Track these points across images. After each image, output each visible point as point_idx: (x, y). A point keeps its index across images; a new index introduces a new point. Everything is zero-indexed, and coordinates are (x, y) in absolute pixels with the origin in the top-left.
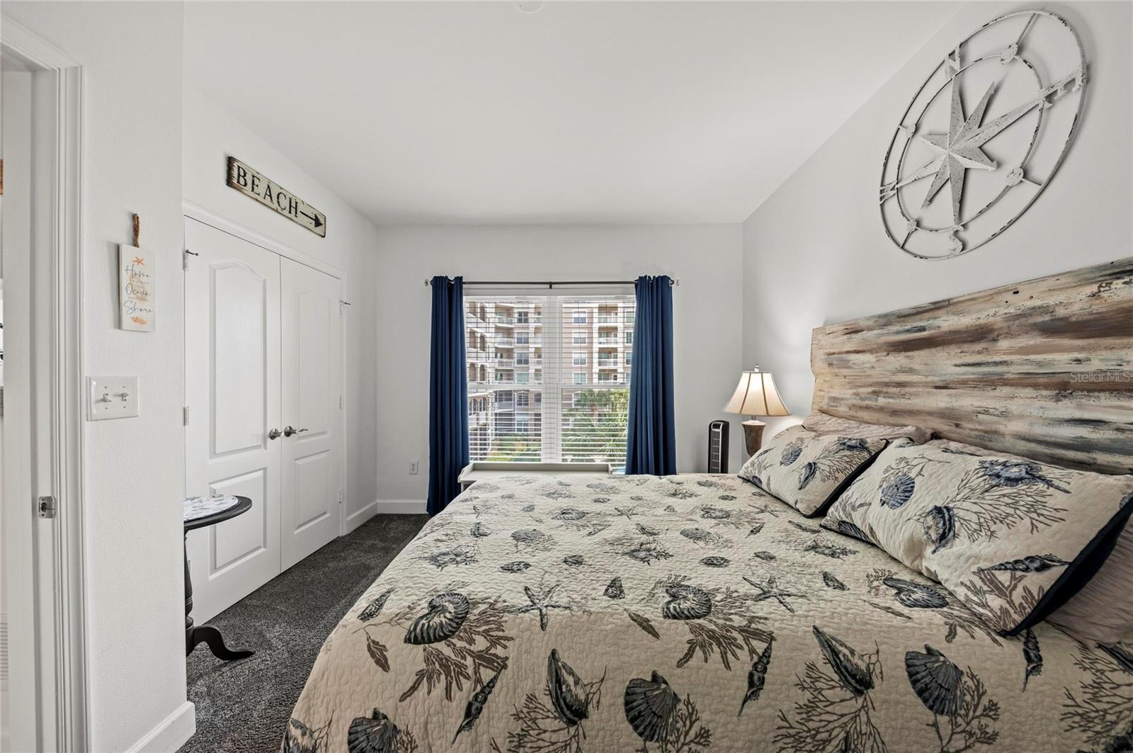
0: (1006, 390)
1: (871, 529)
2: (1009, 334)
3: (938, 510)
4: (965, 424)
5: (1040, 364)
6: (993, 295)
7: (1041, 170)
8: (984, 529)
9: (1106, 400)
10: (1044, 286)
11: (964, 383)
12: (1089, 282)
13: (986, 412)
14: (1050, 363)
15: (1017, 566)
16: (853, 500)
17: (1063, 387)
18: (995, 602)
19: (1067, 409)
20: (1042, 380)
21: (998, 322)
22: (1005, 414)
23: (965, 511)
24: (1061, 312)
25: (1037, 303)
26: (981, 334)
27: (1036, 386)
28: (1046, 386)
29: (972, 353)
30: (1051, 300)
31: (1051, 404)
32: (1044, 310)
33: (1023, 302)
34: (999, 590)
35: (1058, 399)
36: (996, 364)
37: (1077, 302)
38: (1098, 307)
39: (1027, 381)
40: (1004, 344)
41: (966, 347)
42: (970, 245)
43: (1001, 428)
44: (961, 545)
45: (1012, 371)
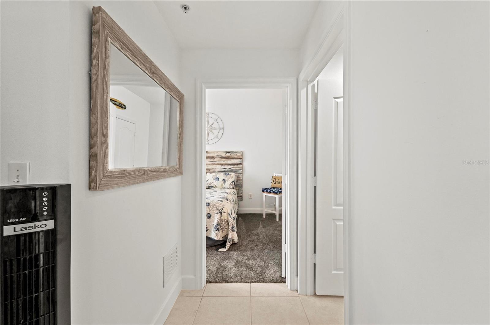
0: (216, 165)
1: (215, 185)
2: (217, 158)
3: (223, 180)
4: (211, 170)
5: (220, 162)
6: (214, 152)
7: (219, 137)
8: (228, 180)
9: (226, 166)
10: (220, 152)
11: (210, 164)
12: (225, 153)
13: (213, 168)
14: (221, 162)
15: (232, 183)
16: (210, 182)
17: (222, 165)
18: (232, 186)
19: (223, 167)
20: (220, 164)
21: (215, 156)
22: (216, 168)
23: (226, 179)
24: (222, 156)
25: (220, 154)
26: (213, 157)
27: (219, 165)
28: (220, 165)
29: (212, 160)
30: (221, 154)
31: (221, 167)
32: (221, 155)
33: (218, 154)
34: (232, 185)
35: (222, 166)
36: (215, 162)
37: (224, 155)
38: (226, 156)
39: (218, 164)
40: (216, 159)
41: (211, 159)
42: (209, 144)
43: (215, 170)
44: (227, 182)
45: (216, 163)
